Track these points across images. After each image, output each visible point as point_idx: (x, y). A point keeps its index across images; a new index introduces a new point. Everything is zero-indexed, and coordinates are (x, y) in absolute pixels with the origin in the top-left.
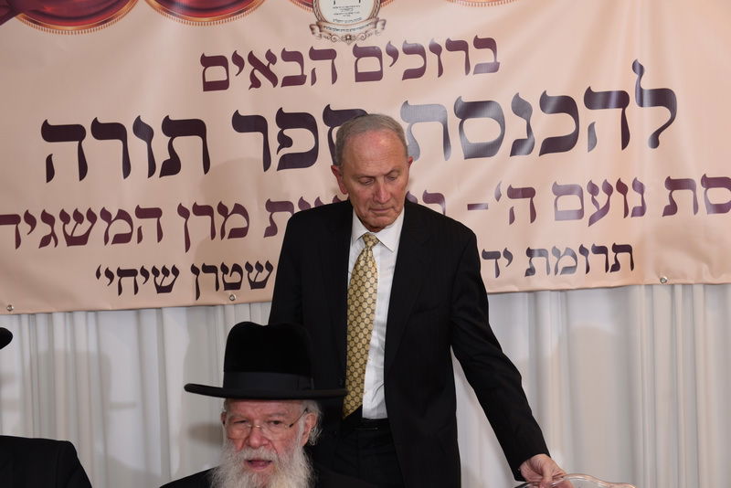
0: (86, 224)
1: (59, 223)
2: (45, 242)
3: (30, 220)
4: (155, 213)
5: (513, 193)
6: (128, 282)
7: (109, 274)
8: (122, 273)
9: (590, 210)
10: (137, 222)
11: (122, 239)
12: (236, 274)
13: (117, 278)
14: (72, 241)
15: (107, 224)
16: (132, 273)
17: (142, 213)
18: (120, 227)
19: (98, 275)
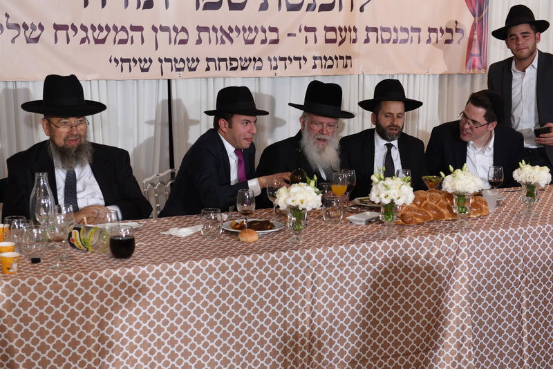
0: (105, 32)
1: (90, 31)
2: (83, 41)
3: (74, 28)
4: (140, 29)
5: (308, 29)
6: (126, 65)
7: (116, 61)
8: (123, 60)
9: (339, 39)
10: (131, 33)
11: (123, 42)
12: (181, 63)
13: (120, 63)
14: (98, 41)
15: (115, 33)
16: (128, 60)
17: (134, 28)
18: (122, 35)
19: (111, 61)
